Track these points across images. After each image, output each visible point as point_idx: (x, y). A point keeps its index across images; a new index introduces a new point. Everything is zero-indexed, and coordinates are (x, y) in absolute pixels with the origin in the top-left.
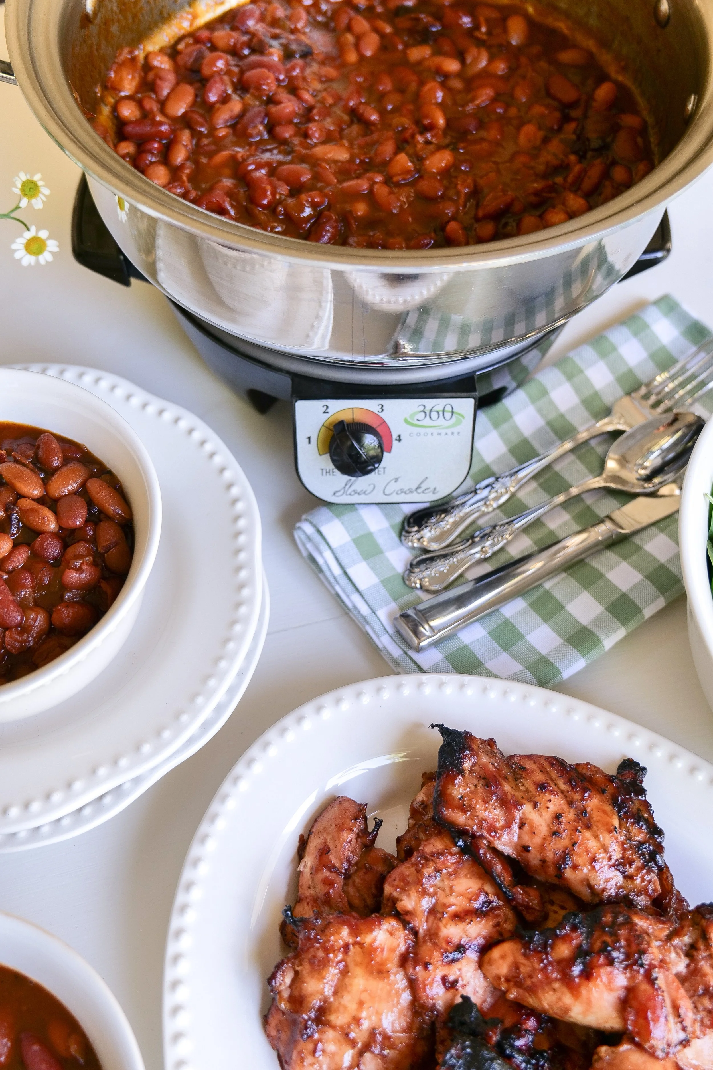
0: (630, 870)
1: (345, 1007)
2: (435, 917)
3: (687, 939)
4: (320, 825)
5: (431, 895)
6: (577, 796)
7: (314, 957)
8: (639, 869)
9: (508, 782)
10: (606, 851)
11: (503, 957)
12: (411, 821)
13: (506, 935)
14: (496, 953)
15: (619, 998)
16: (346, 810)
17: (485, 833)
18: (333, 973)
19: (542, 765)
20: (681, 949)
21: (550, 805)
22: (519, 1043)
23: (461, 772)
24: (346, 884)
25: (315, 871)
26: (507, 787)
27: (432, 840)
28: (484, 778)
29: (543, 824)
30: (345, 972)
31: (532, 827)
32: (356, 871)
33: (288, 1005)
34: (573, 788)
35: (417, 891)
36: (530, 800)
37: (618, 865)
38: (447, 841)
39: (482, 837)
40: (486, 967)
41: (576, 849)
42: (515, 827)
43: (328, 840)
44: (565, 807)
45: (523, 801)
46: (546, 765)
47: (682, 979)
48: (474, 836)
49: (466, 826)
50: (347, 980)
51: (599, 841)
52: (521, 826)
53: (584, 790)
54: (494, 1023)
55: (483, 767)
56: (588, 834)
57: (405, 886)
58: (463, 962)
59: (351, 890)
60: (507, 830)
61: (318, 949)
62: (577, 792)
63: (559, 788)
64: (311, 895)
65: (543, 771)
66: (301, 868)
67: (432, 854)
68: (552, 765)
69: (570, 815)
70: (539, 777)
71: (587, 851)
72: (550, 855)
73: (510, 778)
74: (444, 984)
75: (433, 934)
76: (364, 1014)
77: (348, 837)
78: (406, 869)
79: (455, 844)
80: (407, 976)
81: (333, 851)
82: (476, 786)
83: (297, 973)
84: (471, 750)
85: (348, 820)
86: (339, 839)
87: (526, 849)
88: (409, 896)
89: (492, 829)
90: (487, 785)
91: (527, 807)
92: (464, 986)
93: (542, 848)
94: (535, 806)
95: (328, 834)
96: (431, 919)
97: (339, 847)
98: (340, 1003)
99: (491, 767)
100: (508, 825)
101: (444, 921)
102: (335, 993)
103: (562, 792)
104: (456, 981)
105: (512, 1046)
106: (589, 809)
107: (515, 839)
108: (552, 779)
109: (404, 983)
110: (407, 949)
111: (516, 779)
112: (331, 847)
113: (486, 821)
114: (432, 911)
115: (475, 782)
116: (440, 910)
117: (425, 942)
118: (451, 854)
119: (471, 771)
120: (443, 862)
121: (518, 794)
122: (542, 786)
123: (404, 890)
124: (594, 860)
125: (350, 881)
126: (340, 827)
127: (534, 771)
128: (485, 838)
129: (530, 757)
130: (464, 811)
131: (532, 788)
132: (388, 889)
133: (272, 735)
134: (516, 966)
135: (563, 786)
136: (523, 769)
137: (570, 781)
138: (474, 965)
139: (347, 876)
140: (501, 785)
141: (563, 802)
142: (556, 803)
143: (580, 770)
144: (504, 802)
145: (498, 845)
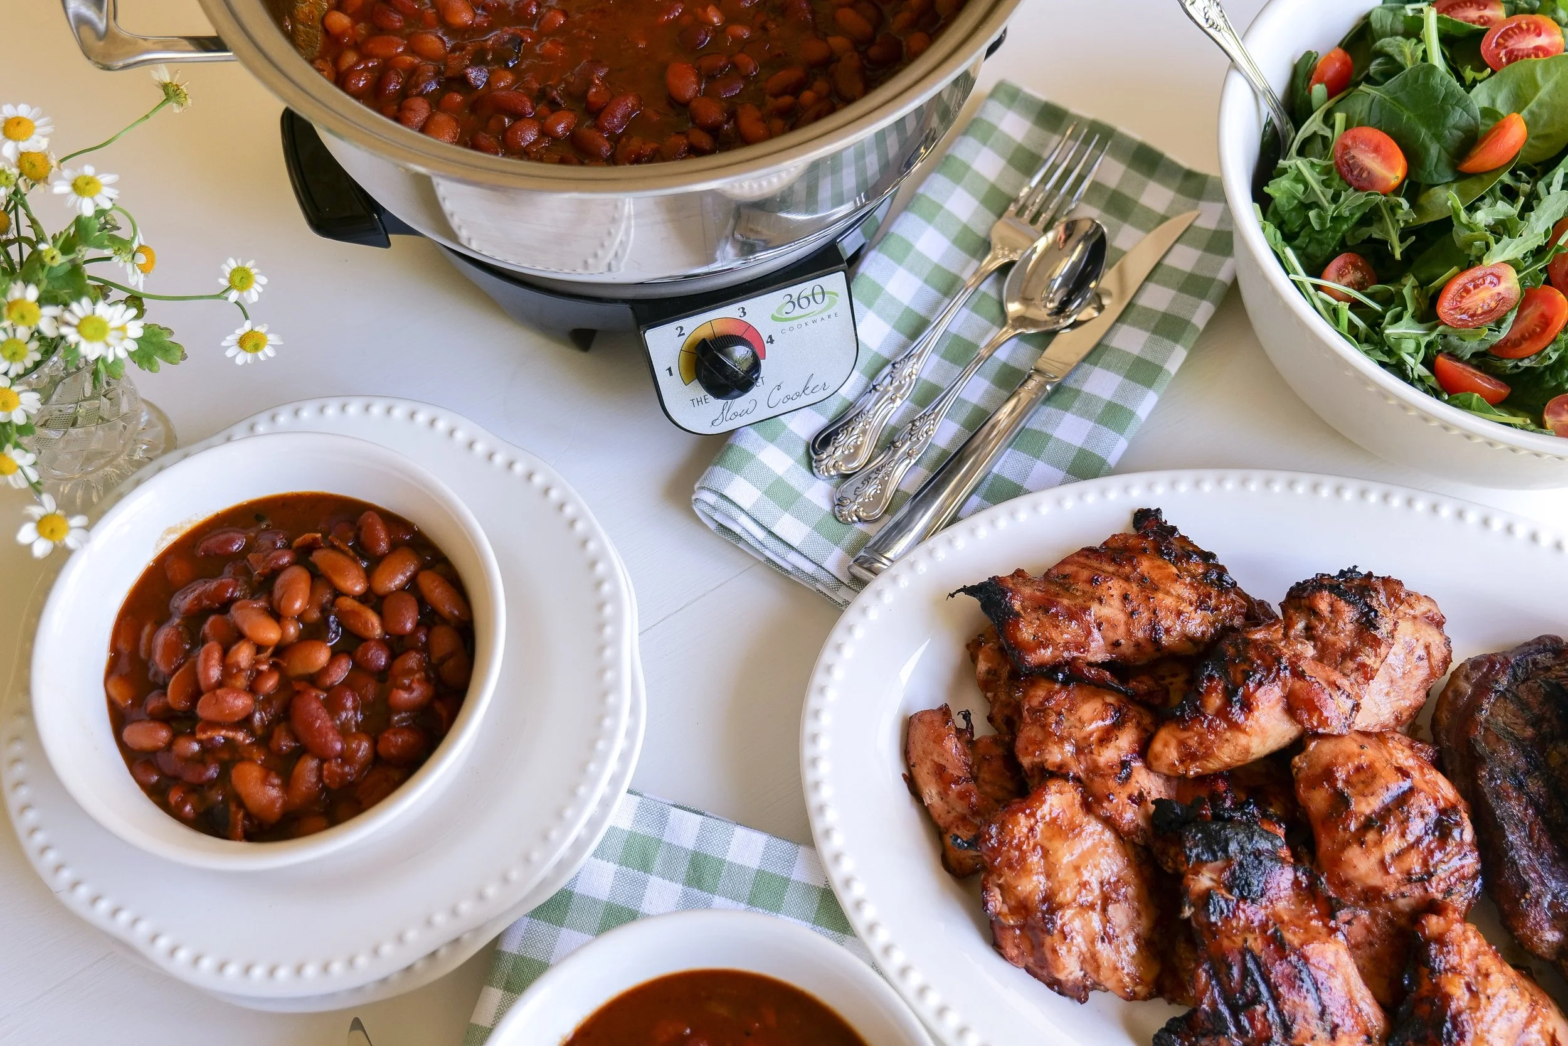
0: (1213, 602)
1: (1066, 882)
2: (1085, 755)
3: (1300, 626)
4: (916, 753)
5: (1068, 739)
6: (1128, 569)
7: (1010, 859)
8: (1219, 596)
9: (1063, 597)
10: (1183, 600)
11: (1166, 745)
12: (989, 695)
13: (1151, 729)
14: (1157, 746)
15: (1284, 709)
16: (932, 722)
17: (1075, 654)
18: (1035, 859)
19: (1078, 563)
20: (1301, 637)
21: (1113, 592)
22: (1228, 804)
23: (1018, 615)
24: (978, 787)
25: (943, 794)
26: (1066, 602)
27: (1032, 693)
28: (1040, 607)
29: (1117, 612)
30: (1046, 854)
31: (1108, 621)
32: (979, 769)
33: (1014, 918)
34: (1120, 565)
35: (1055, 743)
36: (1092, 598)
37: (1200, 605)
38: (1045, 685)
39: (1074, 659)
40: (1155, 764)
41: (1158, 615)
42: (1095, 631)
43: (936, 759)
44: (1125, 585)
45: (1088, 604)
46: (1082, 560)
47: (1320, 659)
48: (1067, 663)
49: (1056, 658)
50: (1051, 859)
51: (1172, 595)
52: (1099, 625)
53: (1130, 560)
54: (1199, 803)
55: (1031, 598)
56: (1160, 595)
57: (1040, 745)
58: (1135, 774)
59: (988, 789)
60: (1090, 639)
61: (1008, 851)
62: (1125, 566)
63: (1108, 572)
64: (955, 817)
65: (1084, 566)
66: (927, 801)
67: (1042, 704)
68: (1087, 557)
69: (1133, 589)
70: (1085, 574)
71: (1168, 609)
72: (1140, 634)
73: (1061, 592)
74: (1133, 801)
75: (1094, 770)
76: (1086, 876)
77: (952, 745)
78: (1029, 732)
79: (1056, 681)
80: (1098, 818)
81: (948, 765)
82: (1038, 619)
83: (1000, 886)
84: (1011, 589)
85: (942, 729)
86: (946, 751)
87: (1116, 644)
88: (1050, 752)
89: (1078, 647)
90: (1047, 611)
91: (1095, 608)
92: (1149, 793)
93: (1129, 633)
94: (1101, 601)
95: (932, 754)
96: (1082, 758)
97: (950, 759)
98: (1059, 882)
99: (1038, 593)
100: (1089, 633)
101: (1095, 752)
102: (1048, 877)
103: (1113, 574)
104: (1141, 794)
105: (1225, 810)
106: (1146, 574)
107: (1102, 641)
108: (1096, 569)
109: (1099, 827)
110: (1082, 796)
111: (1067, 590)
112: (943, 762)
113: (1068, 643)
114: (1079, 751)
115: (1034, 615)
116: (1085, 745)
117: (1092, 780)
118: (1057, 693)
119: (1024, 608)
120: (1057, 704)
121: (1080, 601)
122: (1091, 581)
123: (1042, 751)
124: (1179, 613)
125: (980, 781)
126: (939, 740)
127: (1076, 572)
128: (1079, 658)
129: (1063, 562)
130: (1045, 647)
131: (1087, 587)
132: (1026, 761)
133: (813, 701)
134: (1182, 743)
135: (1111, 569)
136: (1065, 577)
137: (1113, 560)
138: (1143, 772)
139: (975, 778)
140: (1058, 603)
141: (1121, 582)
142: (1116, 587)
143: (1110, 546)
144: (1072, 616)
145: (1091, 658)
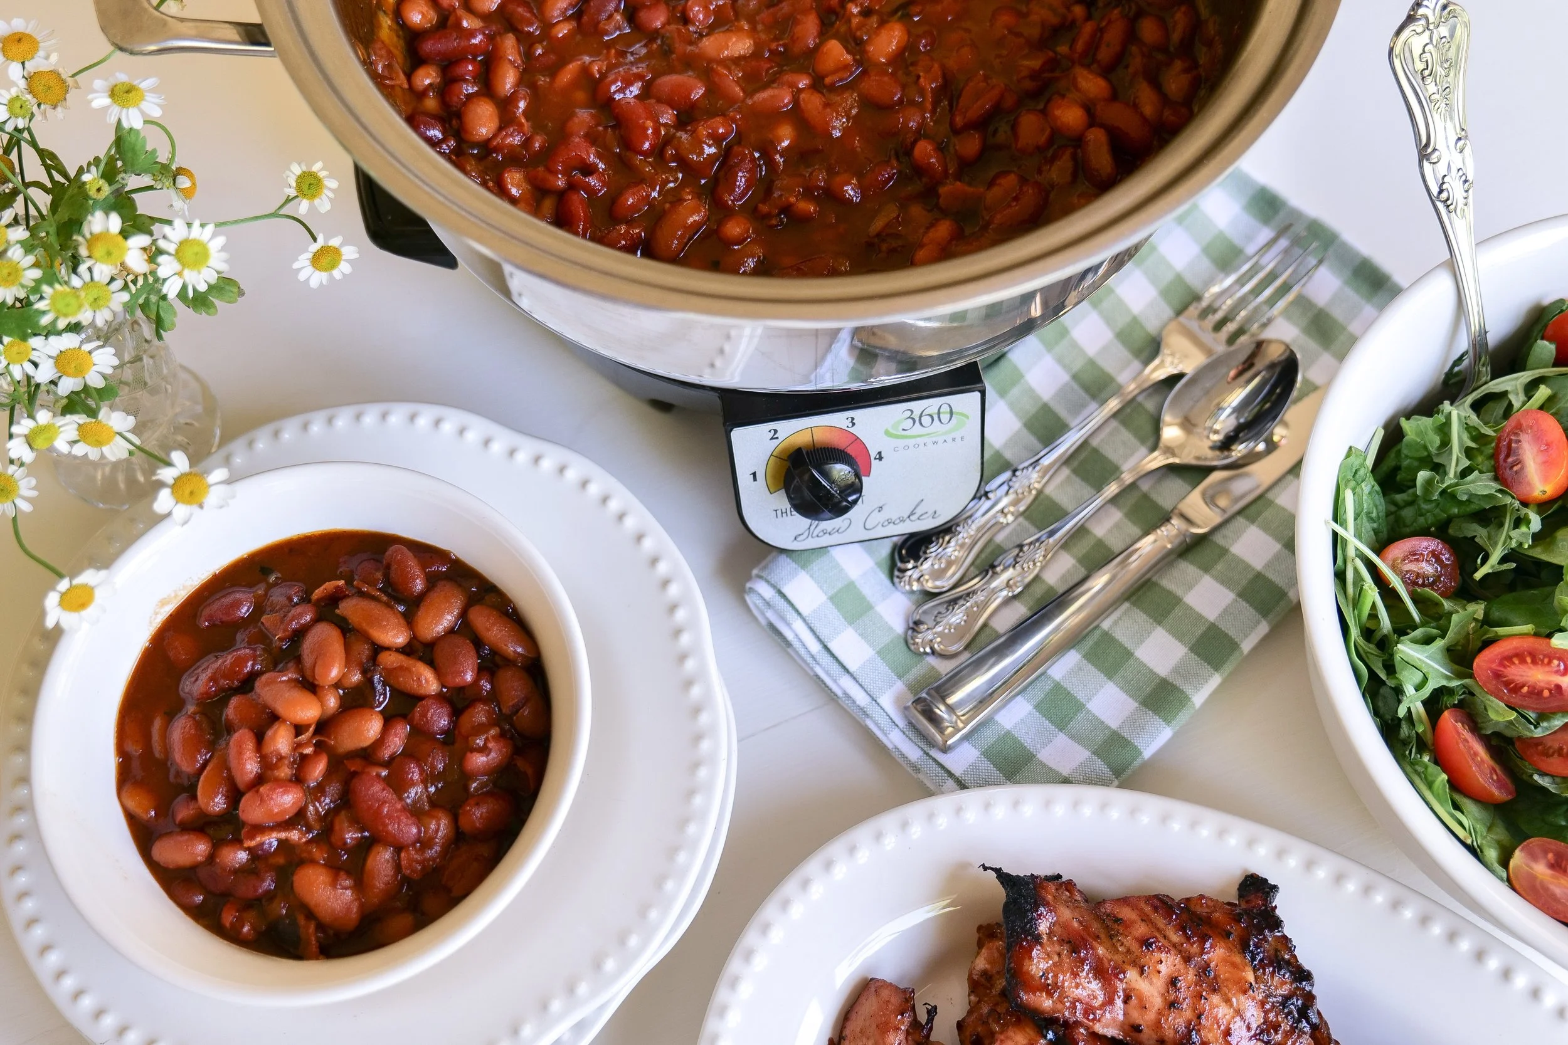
0: (1276, 1038)
6: (1195, 948)
8: (1288, 1034)
9: (1100, 944)
10: (1242, 1019)
17: (1080, 1019)
19: (1141, 910)
21: (1163, 968)
23: (1038, 939)
26: (1101, 951)
27: (1011, 1033)
28: (1069, 942)
29: (1156, 994)
31: (1141, 999)
34: (1188, 939)
36: (1134, 964)
37: (1260, 1034)
38: (1031, 1034)
39: (1077, 1024)
41: (1203, 1021)
42: (1119, 1003)
44: (1181, 967)
45: (1126, 966)
46: (1148, 909)
48: (1066, 1024)
49: (1055, 1012)
51: (1231, 1006)
52: (1127, 1000)
53: (1203, 939)
55: (1065, 926)
56: (1215, 999)
60: (1108, 1009)
62: (1194, 943)
63: (1169, 941)
65: (1145, 919)
68: (1156, 909)
69: (1189, 977)
70: (1141, 929)
71: (1217, 1022)
72: (1169, 1034)
73: (1103, 936)
79: (1043, 1037)
82: (1059, 955)
84: (1047, 904)
87: (1137, 1028)
89: (1088, 1010)
90: (1074, 950)
91: (1132, 975)
93: (1158, 1025)
94: (1142, 972)
99: (1075, 924)
100: (1110, 1001)
103: (1174, 946)
106: (1212, 965)
107: (1121, 1017)
108: (1158, 930)
111: (1111, 937)
113: (1079, 1000)
115: (1057, 949)
119: (1049, 936)
121: (1117, 959)
122: (1145, 943)
124: (1227, 1033)
127: (1133, 922)
128: (1082, 1025)
129: (1125, 901)
130: (1049, 993)
131: (1135, 947)
135: (1176, 937)
136: (1117, 920)
137: (1183, 929)
140: (1092, 948)
141: (1178, 960)
142: (1168, 964)
143: (1193, 908)
144: (1100, 972)
145: (1099, 1028)
